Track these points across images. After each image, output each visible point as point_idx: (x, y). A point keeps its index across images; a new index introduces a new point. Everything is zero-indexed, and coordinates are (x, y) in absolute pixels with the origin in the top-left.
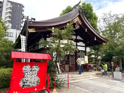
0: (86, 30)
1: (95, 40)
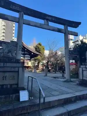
1: (32, 54)
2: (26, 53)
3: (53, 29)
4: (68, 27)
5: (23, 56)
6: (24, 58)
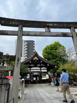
0: (41, 61)
1: (48, 65)
2: (42, 65)
3: (57, 35)
4: (75, 29)
5: (40, 68)
6: (41, 71)
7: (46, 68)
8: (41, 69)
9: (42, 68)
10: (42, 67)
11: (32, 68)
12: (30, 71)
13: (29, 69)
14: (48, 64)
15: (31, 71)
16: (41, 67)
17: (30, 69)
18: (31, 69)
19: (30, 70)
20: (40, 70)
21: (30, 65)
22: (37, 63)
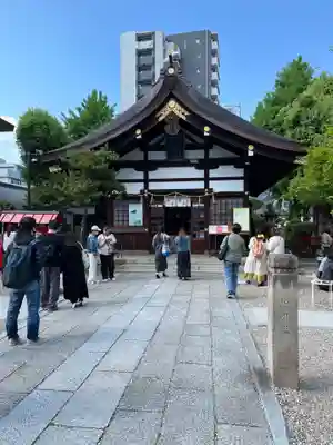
2: (215, 153)
6: (207, 185)
7: (240, 172)
8: (207, 179)
9: (213, 173)
10: (215, 164)
11: (155, 169)
12: (146, 187)
13: (140, 175)
14: (251, 147)
15: (152, 186)
16: (206, 165)
17: (146, 175)
18: (152, 175)
19: (146, 181)
20: (201, 185)
21: (146, 156)
22: (188, 141)
